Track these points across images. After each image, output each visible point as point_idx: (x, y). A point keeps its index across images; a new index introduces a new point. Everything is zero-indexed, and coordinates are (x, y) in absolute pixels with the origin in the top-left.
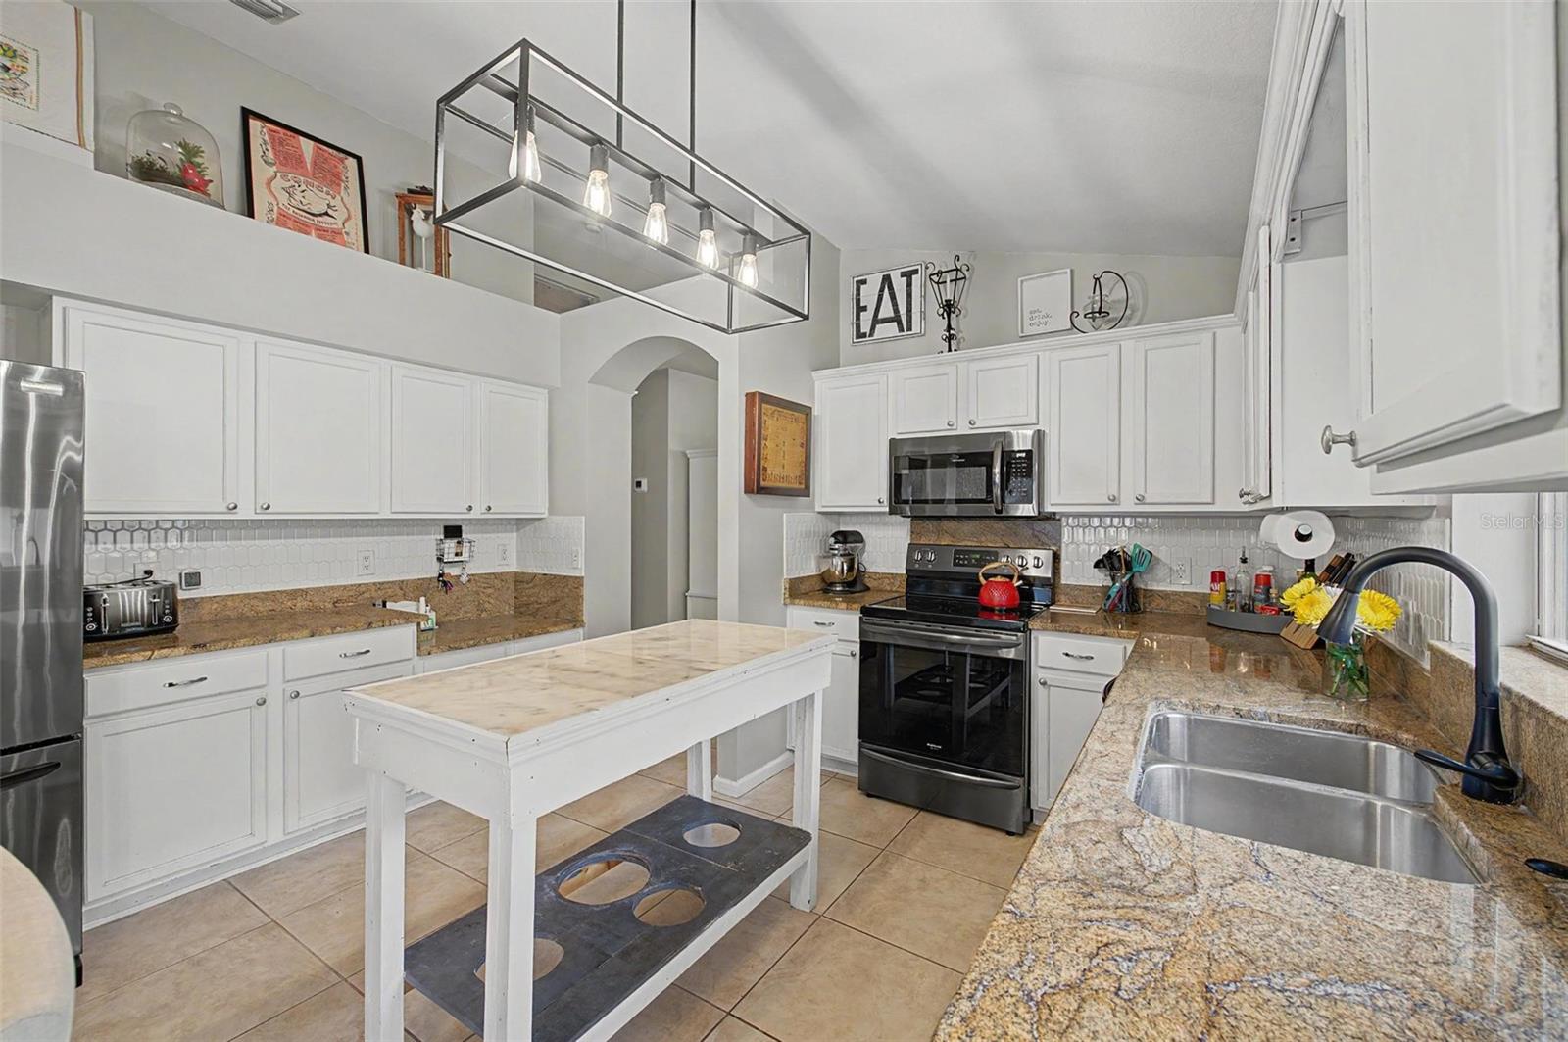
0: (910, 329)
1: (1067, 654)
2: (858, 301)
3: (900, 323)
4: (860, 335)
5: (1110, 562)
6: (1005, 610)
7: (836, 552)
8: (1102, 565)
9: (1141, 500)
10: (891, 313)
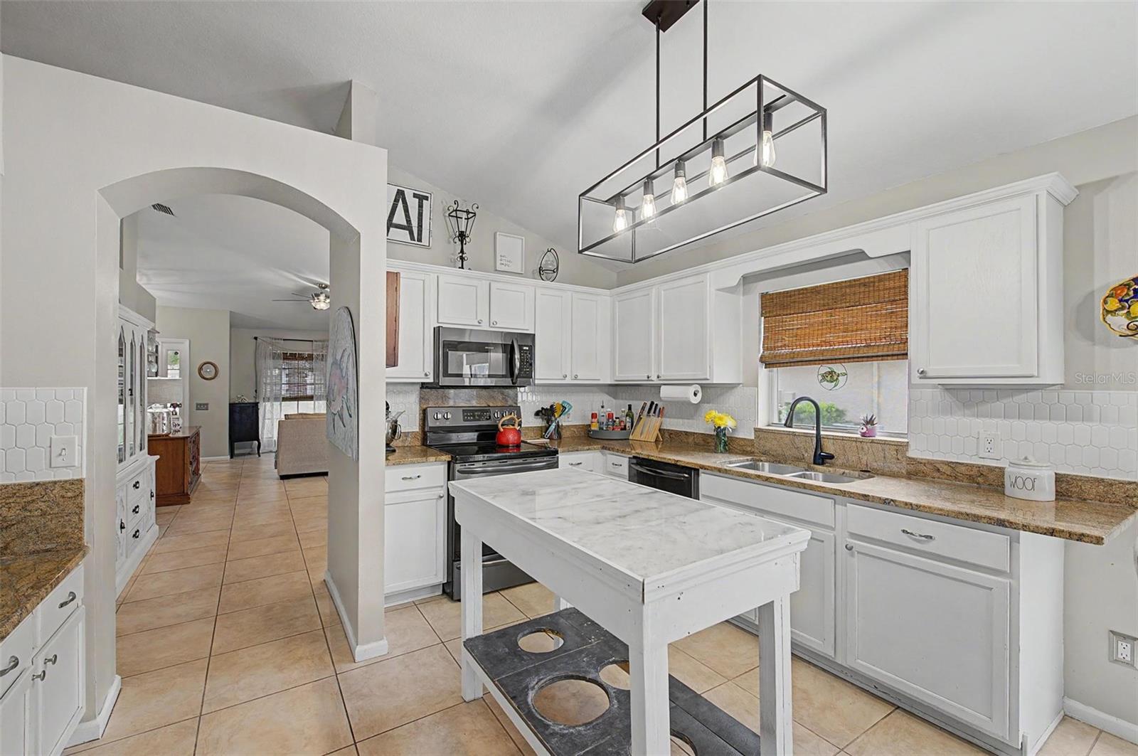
0: (420, 240)
1: (570, 464)
3: (411, 233)
8: (541, 414)
9: (576, 377)
10: (404, 223)
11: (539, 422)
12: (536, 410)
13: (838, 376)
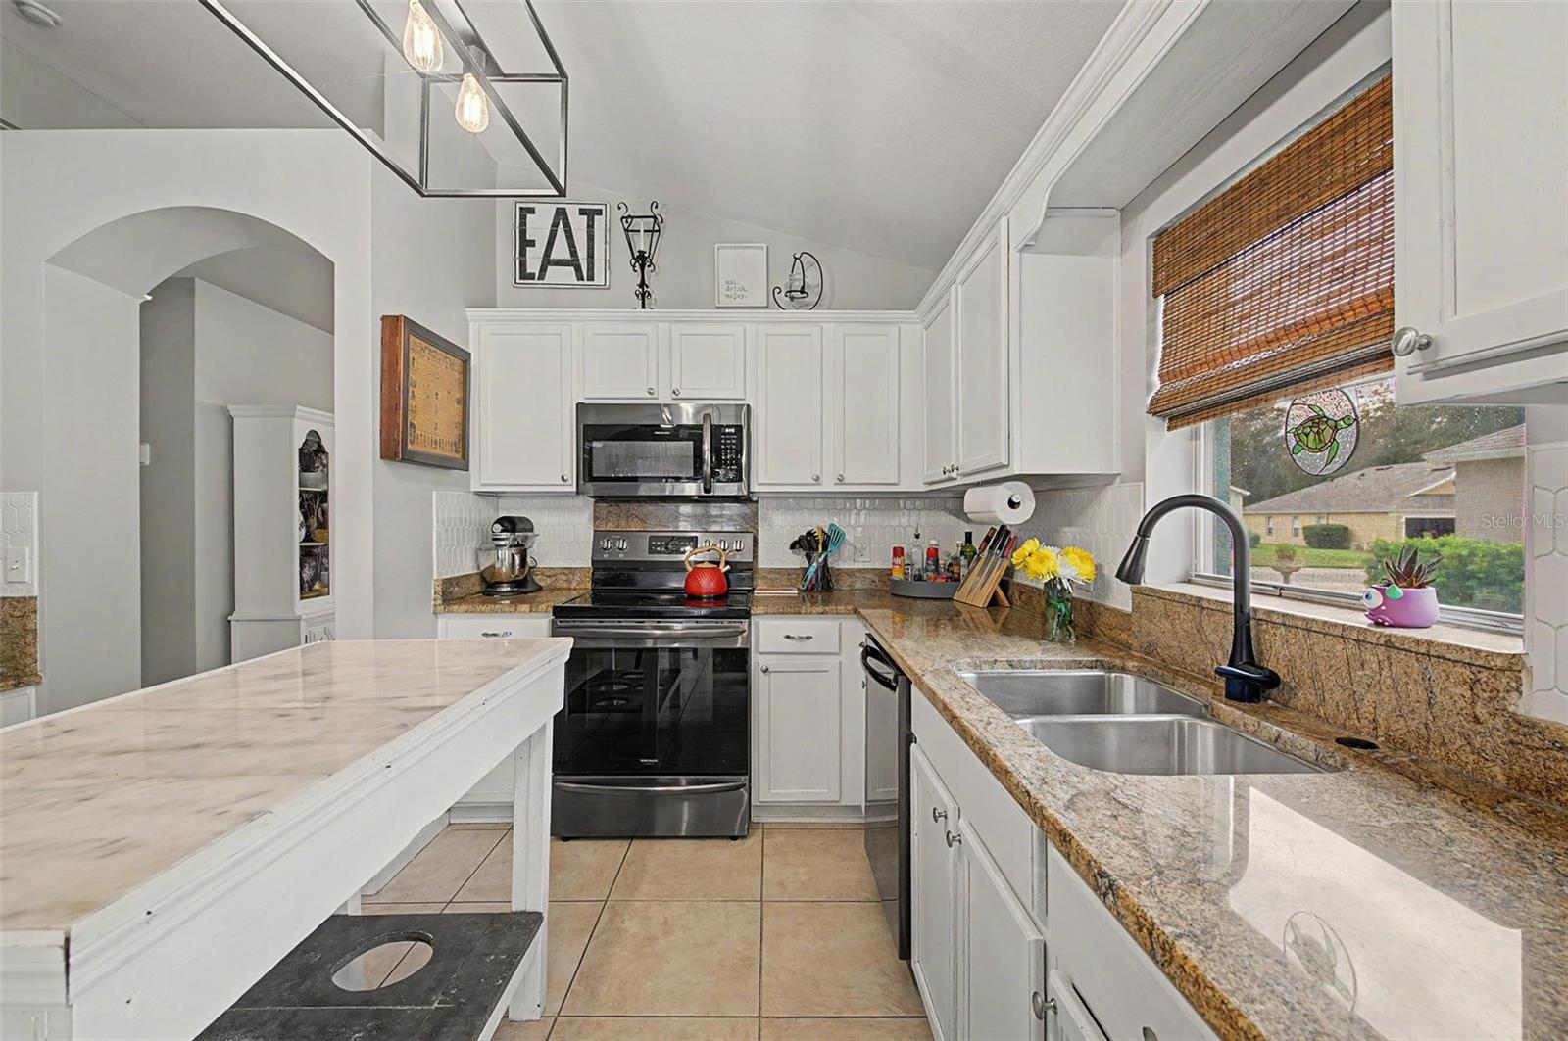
0: (591, 278)
1: (788, 637)
2: (523, 233)
3: (578, 270)
4: (525, 275)
5: (806, 544)
6: (714, 598)
7: (502, 543)
8: (797, 546)
9: (841, 480)
10: (567, 256)
11: (797, 561)
12: (790, 542)
13: (1335, 429)
